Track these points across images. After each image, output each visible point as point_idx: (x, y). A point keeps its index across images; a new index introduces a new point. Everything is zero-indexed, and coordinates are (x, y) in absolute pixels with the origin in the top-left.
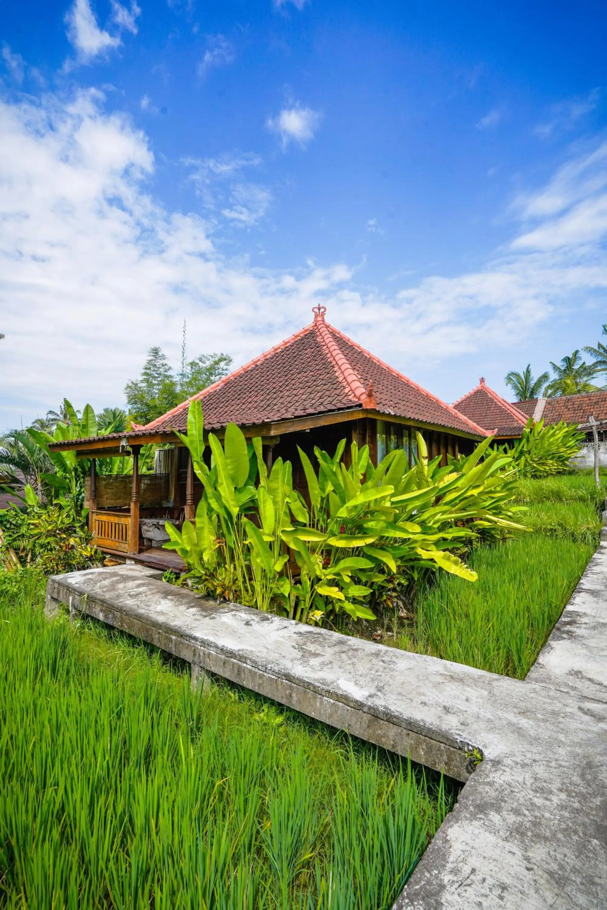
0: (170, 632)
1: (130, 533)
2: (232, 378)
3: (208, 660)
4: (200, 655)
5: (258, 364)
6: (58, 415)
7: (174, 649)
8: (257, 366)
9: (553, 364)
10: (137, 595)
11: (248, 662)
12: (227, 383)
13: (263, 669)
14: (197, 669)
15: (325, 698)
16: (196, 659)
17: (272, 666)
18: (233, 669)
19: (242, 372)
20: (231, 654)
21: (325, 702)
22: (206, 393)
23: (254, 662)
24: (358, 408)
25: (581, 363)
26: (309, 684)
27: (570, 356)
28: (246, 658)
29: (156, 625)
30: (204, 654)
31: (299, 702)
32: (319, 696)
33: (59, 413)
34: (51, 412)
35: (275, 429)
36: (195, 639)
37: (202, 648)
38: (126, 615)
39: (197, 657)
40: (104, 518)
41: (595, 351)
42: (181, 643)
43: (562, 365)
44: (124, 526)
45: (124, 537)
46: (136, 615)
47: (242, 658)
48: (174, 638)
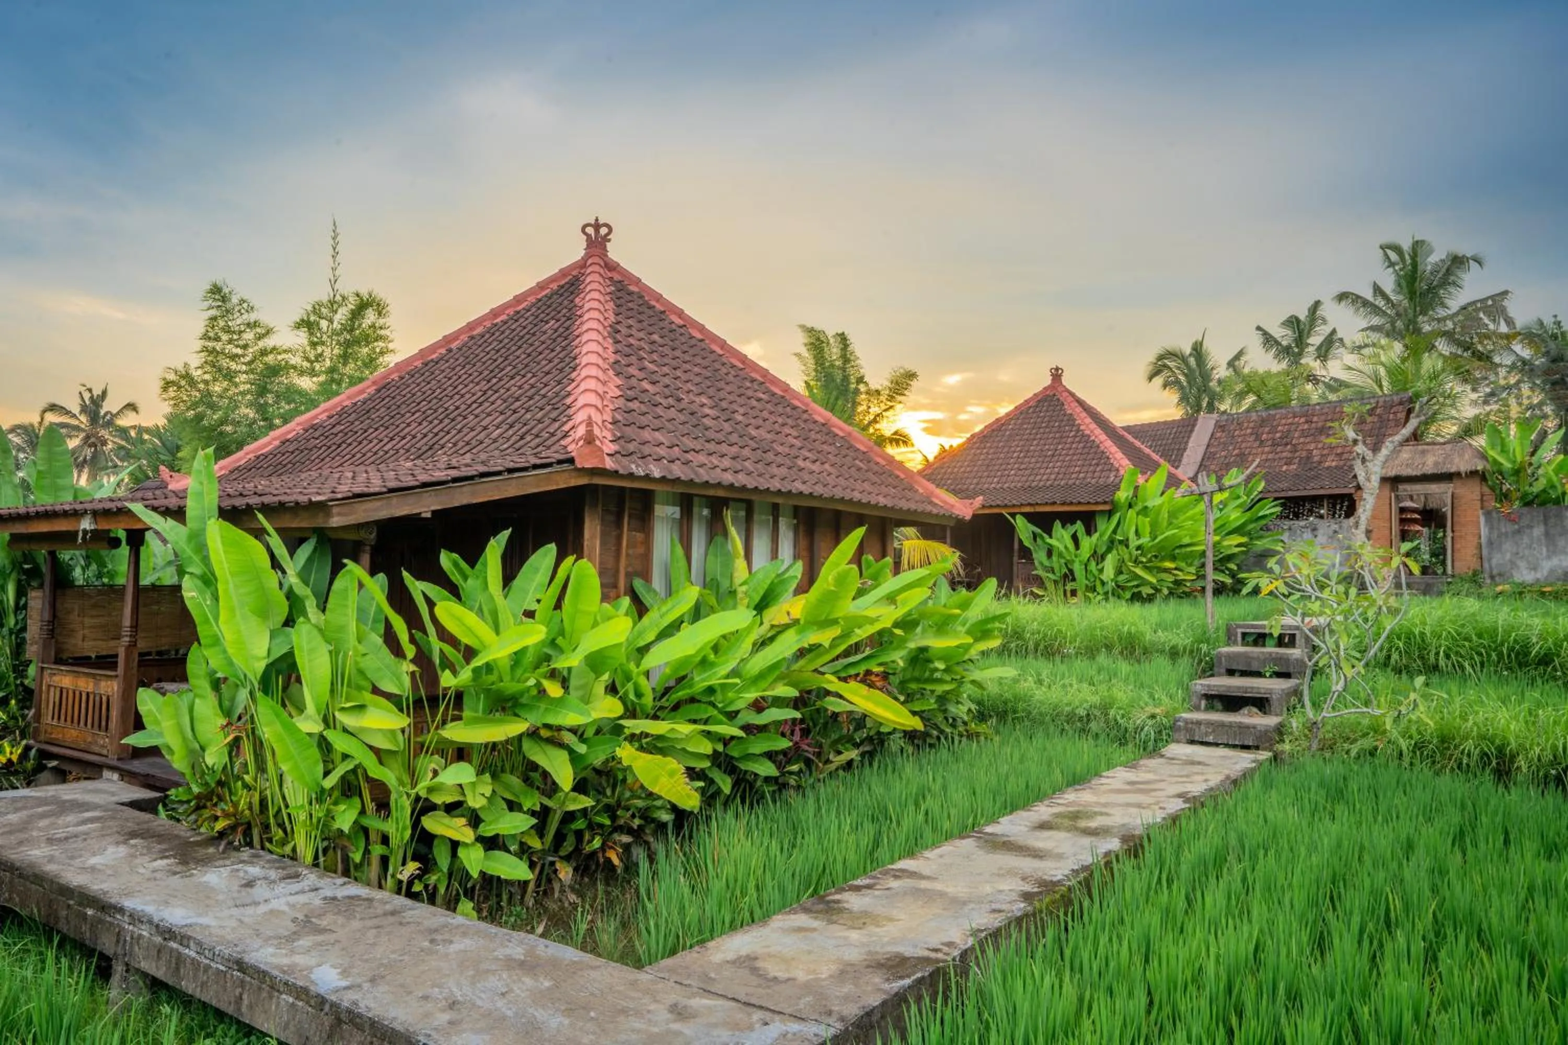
0: (85, 902)
1: (114, 713)
2: (395, 376)
3: (136, 948)
4: (125, 941)
5: (454, 346)
6: (74, 416)
7: (88, 934)
8: (450, 351)
9: (1265, 333)
10: (66, 838)
11: (192, 944)
12: (384, 387)
13: (211, 956)
14: (120, 968)
15: (284, 996)
16: (120, 951)
17: (222, 948)
18: (170, 961)
19: (418, 364)
20: (169, 933)
21: (283, 1003)
22: (335, 406)
23: (199, 944)
24: (565, 466)
25: (1326, 330)
26: (265, 973)
27: (1303, 315)
28: (189, 938)
29: (66, 891)
30: (132, 938)
31: (251, 1007)
32: (276, 994)
33: (76, 410)
34: (53, 408)
35: (339, 514)
36: (121, 910)
37: (131, 927)
38: (21, 876)
39: (121, 945)
40: (66, 681)
41: (1365, 303)
42: (101, 921)
43: (1283, 335)
44: (104, 699)
45: (103, 723)
46: (36, 876)
47: (184, 939)
48: (90, 912)
